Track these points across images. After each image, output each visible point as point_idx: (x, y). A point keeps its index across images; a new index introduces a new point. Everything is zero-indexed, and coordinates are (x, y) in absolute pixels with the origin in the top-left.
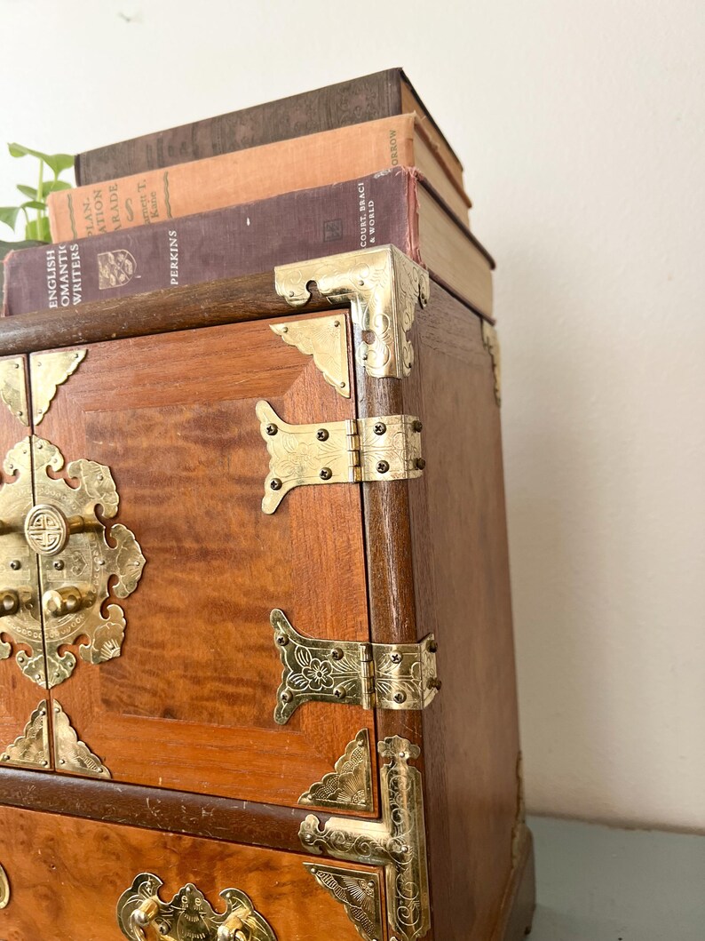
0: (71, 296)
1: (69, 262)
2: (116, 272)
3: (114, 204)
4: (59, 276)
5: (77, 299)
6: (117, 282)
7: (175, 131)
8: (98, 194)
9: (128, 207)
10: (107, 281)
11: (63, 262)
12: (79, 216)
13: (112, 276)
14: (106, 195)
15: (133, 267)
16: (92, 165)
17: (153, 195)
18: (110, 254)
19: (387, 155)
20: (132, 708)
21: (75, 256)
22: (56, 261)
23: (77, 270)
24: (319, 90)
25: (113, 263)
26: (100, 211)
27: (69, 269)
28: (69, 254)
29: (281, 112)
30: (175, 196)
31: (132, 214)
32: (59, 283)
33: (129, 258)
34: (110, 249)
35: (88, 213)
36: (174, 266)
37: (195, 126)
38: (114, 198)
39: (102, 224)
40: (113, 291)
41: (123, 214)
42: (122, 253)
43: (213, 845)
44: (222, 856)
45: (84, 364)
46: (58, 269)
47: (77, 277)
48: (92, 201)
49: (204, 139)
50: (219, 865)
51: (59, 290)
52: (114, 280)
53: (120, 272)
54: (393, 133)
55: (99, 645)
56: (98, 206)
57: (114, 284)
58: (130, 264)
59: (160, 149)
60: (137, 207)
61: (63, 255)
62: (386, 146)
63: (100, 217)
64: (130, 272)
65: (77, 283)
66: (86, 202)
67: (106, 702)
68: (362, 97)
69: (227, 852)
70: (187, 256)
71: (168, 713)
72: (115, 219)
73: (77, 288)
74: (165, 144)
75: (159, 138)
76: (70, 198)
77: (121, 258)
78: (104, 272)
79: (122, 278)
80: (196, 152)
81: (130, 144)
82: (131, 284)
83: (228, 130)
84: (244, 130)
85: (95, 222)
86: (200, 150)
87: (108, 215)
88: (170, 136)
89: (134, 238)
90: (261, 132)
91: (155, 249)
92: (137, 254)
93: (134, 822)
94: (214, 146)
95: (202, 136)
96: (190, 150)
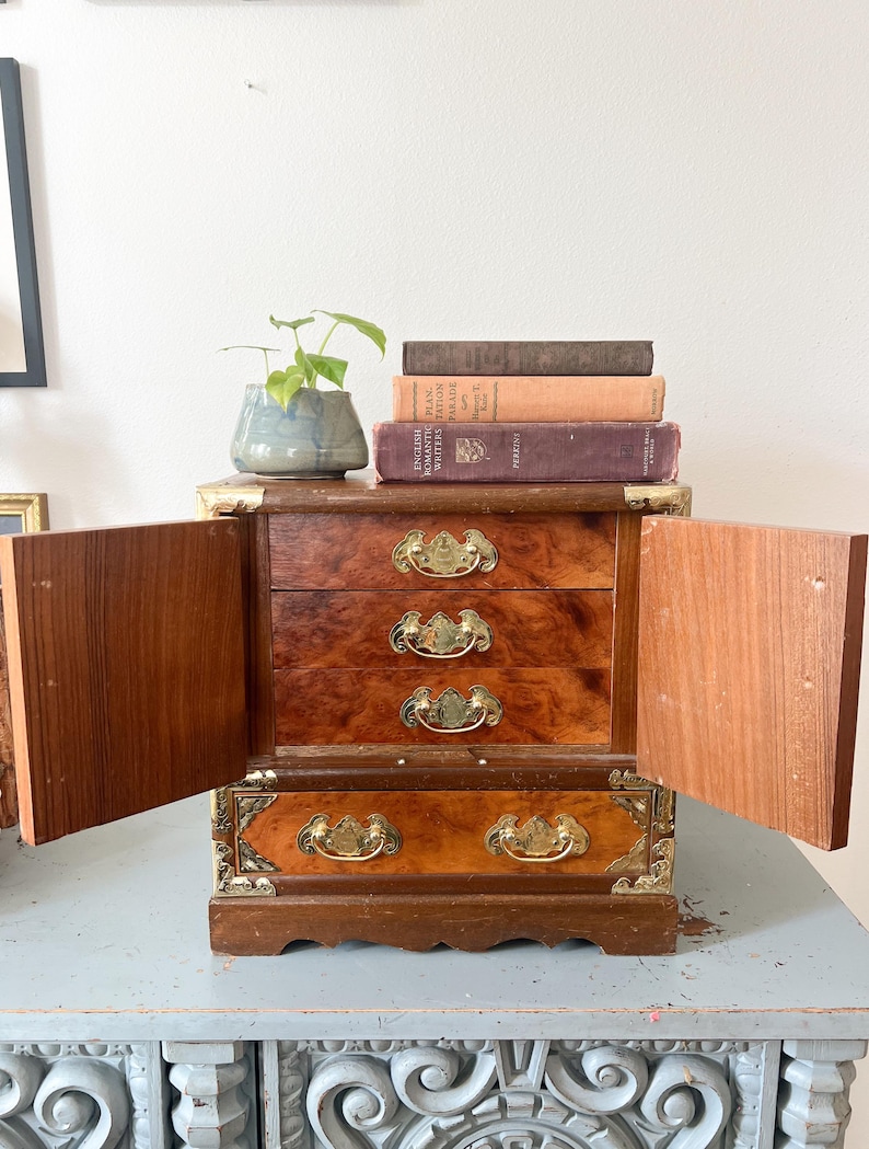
0: (433, 463)
1: (433, 440)
2: (470, 453)
3: (453, 396)
4: (423, 449)
5: (438, 467)
6: (470, 460)
7: (490, 345)
8: (440, 386)
9: (463, 401)
10: (463, 457)
11: (428, 440)
12: (421, 397)
13: (467, 454)
14: (447, 389)
15: (484, 451)
16: (417, 354)
17: (485, 396)
18: (466, 440)
19: (650, 403)
21: (438, 437)
22: (423, 437)
23: (438, 446)
24: (600, 342)
25: (468, 446)
26: (441, 399)
27: (433, 445)
28: (433, 435)
29: (574, 351)
30: (502, 400)
31: (466, 405)
32: (424, 454)
33: (481, 445)
34: (468, 437)
35: (429, 398)
36: (516, 456)
37: (507, 344)
38: (452, 392)
39: (440, 408)
40: (468, 465)
41: (459, 404)
42: (476, 441)
43: (553, 794)
44: (558, 799)
46: (423, 445)
47: (438, 451)
48: (435, 392)
49: (515, 360)
50: (556, 803)
51: (423, 459)
52: (468, 458)
53: (473, 454)
54: (655, 391)
56: (440, 395)
57: (468, 460)
58: (482, 449)
59: (478, 357)
60: (471, 402)
61: (428, 435)
62: (651, 397)
63: (440, 403)
64: (482, 455)
65: (438, 455)
66: (429, 389)
68: (629, 357)
69: (561, 795)
70: (526, 451)
72: (452, 407)
73: (438, 459)
74: (482, 354)
75: (478, 347)
76: (415, 385)
77: (476, 444)
78: (460, 452)
79: (475, 457)
80: (506, 364)
81: (452, 345)
82: (482, 463)
83: (533, 354)
84: (545, 359)
85: (435, 405)
86: (510, 364)
87: (447, 403)
88: (486, 347)
89: (487, 432)
90: (557, 363)
91: (503, 442)
92: (488, 443)
93: (501, 788)
94: (521, 363)
95: (512, 354)
96: (502, 362)
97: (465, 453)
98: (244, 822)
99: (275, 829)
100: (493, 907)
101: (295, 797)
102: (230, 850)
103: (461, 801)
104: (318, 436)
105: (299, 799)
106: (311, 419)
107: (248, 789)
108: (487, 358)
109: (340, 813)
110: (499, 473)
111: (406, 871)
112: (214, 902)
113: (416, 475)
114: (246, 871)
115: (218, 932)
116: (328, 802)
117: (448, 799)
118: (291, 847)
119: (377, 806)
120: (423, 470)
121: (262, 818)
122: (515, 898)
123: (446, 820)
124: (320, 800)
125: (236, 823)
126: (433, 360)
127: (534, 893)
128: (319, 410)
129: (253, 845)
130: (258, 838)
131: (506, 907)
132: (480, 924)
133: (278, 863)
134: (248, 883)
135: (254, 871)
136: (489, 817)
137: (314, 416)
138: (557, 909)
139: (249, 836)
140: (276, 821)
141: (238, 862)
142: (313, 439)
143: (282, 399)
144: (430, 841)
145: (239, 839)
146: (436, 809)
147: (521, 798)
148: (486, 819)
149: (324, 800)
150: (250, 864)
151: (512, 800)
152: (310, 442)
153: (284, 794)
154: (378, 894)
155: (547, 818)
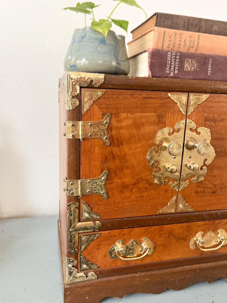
0: (174, 70)
1: (175, 58)
2: (191, 66)
3: (180, 39)
4: (171, 62)
5: (176, 72)
6: (191, 69)
7: (194, 18)
8: (175, 34)
9: (185, 42)
10: (187, 68)
11: (173, 58)
12: (167, 38)
13: (189, 67)
14: (178, 36)
15: (197, 66)
16: (162, 19)
17: (194, 41)
18: (190, 60)
20: (203, 193)
21: (178, 57)
22: (171, 57)
23: (177, 62)
25: (190, 63)
26: (175, 40)
27: (175, 60)
28: (176, 56)
30: (201, 44)
31: (185, 45)
32: (171, 65)
33: (196, 62)
34: (191, 58)
35: (170, 39)
36: (209, 69)
37: (200, 19)
38: (181, 37)
39: (174, 45)
40: (189, 72)
41: (183, 44)
42: (194, 60)
43: (218, 221)
44: (219, 223)
45: (208, 99)
46: (171, 60)
47: (177, 64)
48: (173, 36)
49: (204, 26)
50: (219, 225)
51: (170, 67)
52: (190, 68)
53: (192, 67)
55: (198, 178)
56: (175, 38)
57: (189, 70)
58: (196, 65)
59: (188, 23)
60: (188, 43)
61: (174, 56)
63: (174, 42)
64: (195, 67)
65: (177, 66)
66: (171, 35)
67: (196, 192)
69: (221, 221)
70: (214, 67)
71: (214, 192)
72: (179, 45)
73: (177, 68)
74: (190, 22)
75: (189, 19)
76: (165, 32)
77: (193, 62)
78: (186, 65)
79: (193, 68)
80: (199, 28)
81: (178, 17)
82: (195, 71)
83: (211, 25)
84: (215, 28)
85: (172, 43)
86: (201, 28)
87: (178, 42)
88: (192, 19)
89: (199, 57)
90: (220, 30)
91: (205, 62)
92: (198, 62)
93: (199, 221)
94: (206, 29)
95: (203, 23)
96: (198, 27)
97: (188, 66)
98: (83, 247)
99: (98, 249)
100: (190, 270)
101: (109, 233)
102: (76, 262)
103: (182, 228)
104: (116, 55)
105: (110, 234)
106: (113, 46)
107: (86, 231)
108: (192, 24)
109: (129, 238)
110: (202, 77)
111: (155, 260)
112: (66, 286)
113: (167, 75)
114: (83, 270)
115: (68, 300)
116: (124, 234)
117: (177, 228)
118: (105, 256)
119: (145, 234)
120: (170, 73)
121: (93, 244)
122: (198, 265)
123: (175, 237)
124: (120, 233)
125: (79, 248)
126: (169, 22)
127: (205, 263)
128: (116, 42)
129: (87, 257)
130: (89, 254)
131: (195, 270)
132: (184, 279)
133: (99, 264)
134: (84, 275)
135: (88, 269)
136: (192, 233)
137: (114, 44)
138: (214, 268)
139: (85, 253)
140: (99, 245)
141: (79, 266)
142: (115, 56)
143: (104, 31)
144: (167, 246)
145: (80, 255)
146: (171, 233)
147: (206, 224)
148: (191, 234)
149: (122, 233)
150: (85, 266)
151: (202, 225)
152: (113, 57)
153: (103, 232)
154: (142, 272)
155: (215, 230)
